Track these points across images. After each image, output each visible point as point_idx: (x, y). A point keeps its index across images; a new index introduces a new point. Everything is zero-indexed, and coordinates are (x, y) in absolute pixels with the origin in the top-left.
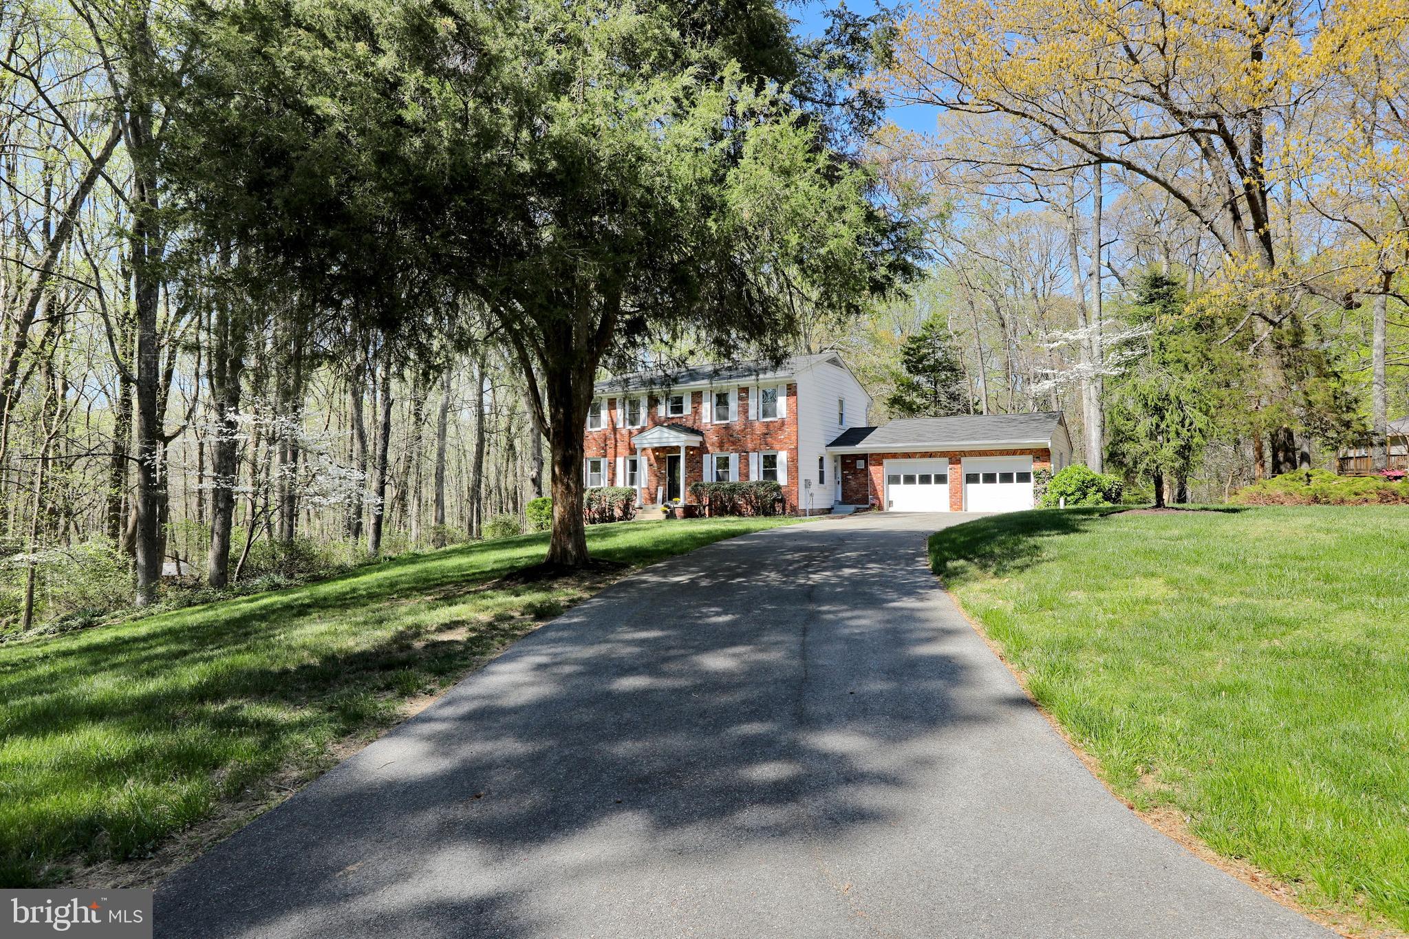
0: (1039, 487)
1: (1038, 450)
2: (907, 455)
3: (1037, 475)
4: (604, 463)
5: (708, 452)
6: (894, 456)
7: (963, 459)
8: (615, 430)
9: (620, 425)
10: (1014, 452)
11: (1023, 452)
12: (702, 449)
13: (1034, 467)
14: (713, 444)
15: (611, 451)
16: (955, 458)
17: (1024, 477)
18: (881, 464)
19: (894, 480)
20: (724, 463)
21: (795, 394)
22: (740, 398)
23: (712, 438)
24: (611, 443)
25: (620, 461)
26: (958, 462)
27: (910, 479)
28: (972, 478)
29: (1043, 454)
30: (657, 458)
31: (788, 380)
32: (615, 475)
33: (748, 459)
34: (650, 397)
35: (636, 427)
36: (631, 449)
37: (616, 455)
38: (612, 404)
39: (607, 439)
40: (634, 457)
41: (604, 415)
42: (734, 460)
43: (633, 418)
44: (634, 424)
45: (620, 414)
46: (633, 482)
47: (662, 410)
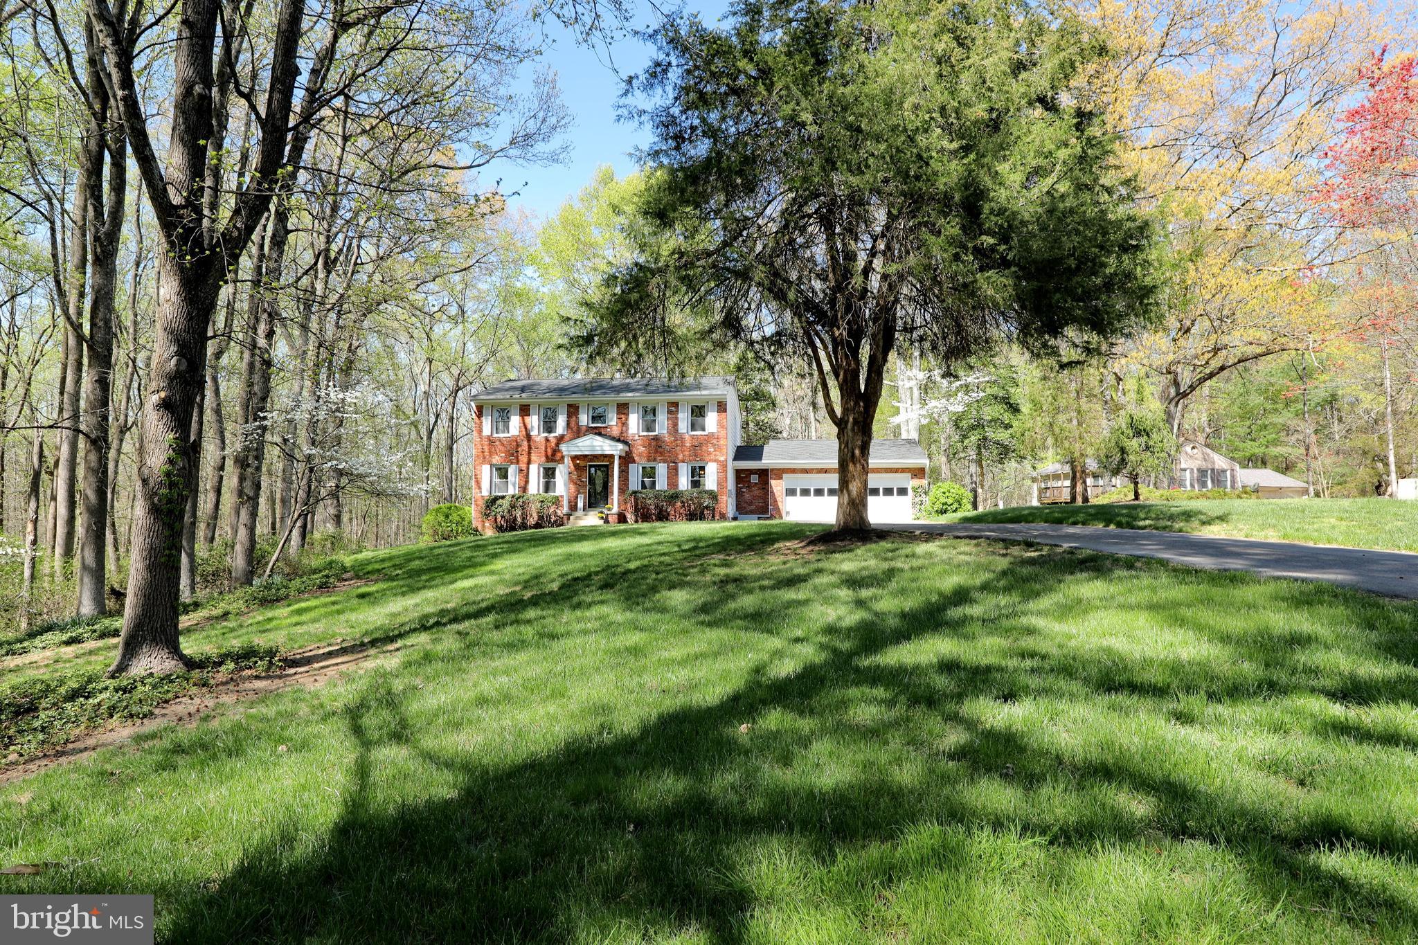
0: (917, 500)
1: (915, 469)
2: (806, 471)
3: (915, 490)
4: (512, 470)
5: (634, 462)
6: (793, 471)
8: (529, 437)
9: (534, 433)
10: (896, 471)
11: (903, 470)
12: (627, 459)
13: (911, 484)
14: (640, 455)
15: (523, 459)
17: (902, 492)
18: (780, 478)
19: (791, 492)
20: (649, 473)
21: (725, 411)
22: (669, 412)
23: (640, 450)
24: (523, 450)
25: (534, 469)
27: (805, 492)
29: (918, 473)
30: (577, 467)
31: (720, 398)
32: (527, 482)
33: (676, 469)
34: (569, 406)
35: (553, 435)
36: (547, 457)
37: (529, 463)
38: (525, 411)
39: (518, 445)
40: (551, 465)
41: (515, 421)
42: (662, 470)
43: (549, 426)
44: (550, 432)
45: (534, 421)
46: (547, 489)
47: (584, 419)
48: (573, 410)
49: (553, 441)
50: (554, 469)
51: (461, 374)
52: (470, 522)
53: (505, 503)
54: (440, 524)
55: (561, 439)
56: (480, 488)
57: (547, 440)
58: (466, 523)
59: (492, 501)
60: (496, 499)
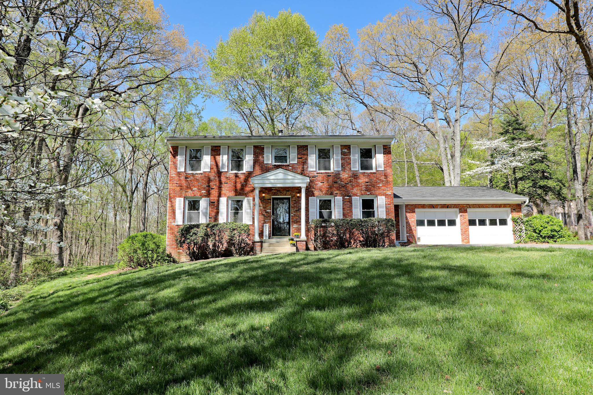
0: (516, 228)
1: (514, 205)
2: (432, 206)
3: (513, 221)
4: (203, 203)
5: (313, 195)
6: (423, 206)
7: (468, 210)
9: (224, 170)
10: (500, 206)
11: (505, 206)
12: (310, 191)
13: (510, 215)
14: (319, 189)
15: (214, 192)
16: (463, 209)
17: (504, 222)
18: (414, 212)
19: (420, 223)
20: (325, 205)
21: (389, 153)
22: (343, 153)
23: (319, 184)
24: (214, 185)
25: (223, 200)
26: (466, 211)
27: (431, 223)
28: (472, 222)
29: (517, 207)
30: (262, 199)
32: (217, 213)
33: (350, 202)
34: (255, 147)
35: (241, 172)
36: (236, 191)
37: (220, 196)
38: (216, 151)
39: (209, 181)
40: (239, 198)
41: (207, 160)
42: (337, 202)
43: (238, 163)
44: (239, 170)
45: (224, 159)
46: (235, 220)
47: (269, 159)
48: (259, 150)
49: (242, 177)
50: (242, 201)
51: (154, 157)
52: (164, 250)
53: (201, 232)
54: (135, 251)
55: (249, 175)
56: (174, 218)
57: (236, 176)
58: (161, 250)
59: (187, 231)
60: (191, 227)
